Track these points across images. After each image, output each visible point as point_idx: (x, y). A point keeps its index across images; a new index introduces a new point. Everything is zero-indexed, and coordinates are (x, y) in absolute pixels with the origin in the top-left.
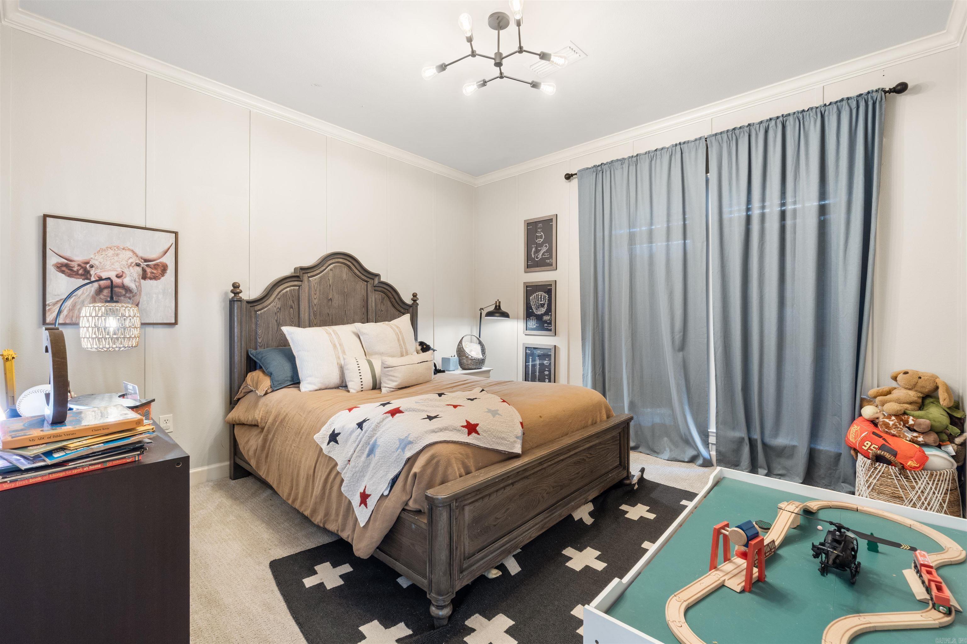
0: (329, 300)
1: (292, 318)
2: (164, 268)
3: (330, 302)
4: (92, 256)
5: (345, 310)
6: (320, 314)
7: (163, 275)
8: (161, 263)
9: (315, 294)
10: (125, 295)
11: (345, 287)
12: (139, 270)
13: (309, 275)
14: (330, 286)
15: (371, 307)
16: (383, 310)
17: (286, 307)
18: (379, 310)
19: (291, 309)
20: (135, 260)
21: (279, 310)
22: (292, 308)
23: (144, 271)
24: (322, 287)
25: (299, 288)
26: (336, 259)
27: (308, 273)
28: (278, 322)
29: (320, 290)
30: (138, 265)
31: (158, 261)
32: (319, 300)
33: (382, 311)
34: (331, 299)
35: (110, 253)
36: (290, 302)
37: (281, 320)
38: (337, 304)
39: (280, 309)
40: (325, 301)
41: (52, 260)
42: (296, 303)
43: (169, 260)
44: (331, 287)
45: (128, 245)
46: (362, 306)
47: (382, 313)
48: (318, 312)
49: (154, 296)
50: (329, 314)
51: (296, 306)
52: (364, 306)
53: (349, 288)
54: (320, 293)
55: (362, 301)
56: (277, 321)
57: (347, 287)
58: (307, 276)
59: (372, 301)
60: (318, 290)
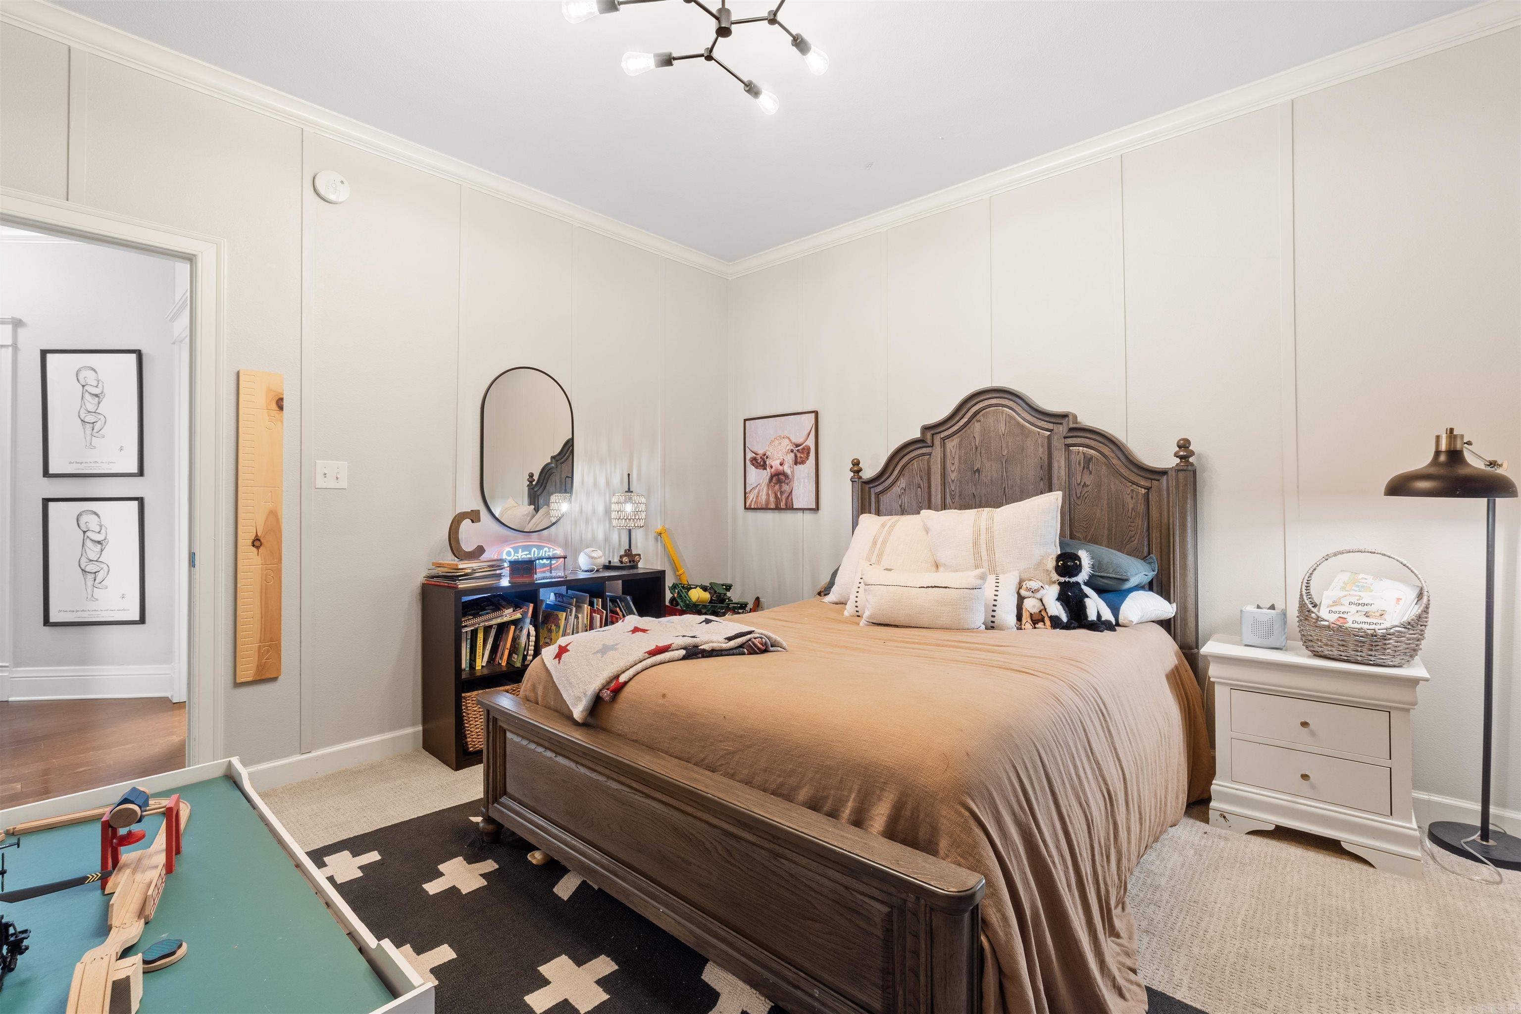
0: (975, 472)
1: (920, 503)
2: (807, 450)
3: (977, 474)
4: (767, 448)
5: (1005, 488)
6: (960, 495)
7: (808, 459)
8: (806, 446)
9: (953, 464)
10: (784, 481)
11: (1004, 446)
12: (792, 455)
13: (943, 435)
14: (976, 448)
15: (1058, 479)
16: (1088, 483)
17: (912, 487)
18: (1079, 485)
19: (919, 489)
20: (790, 447)
21: (903, 491)
22: (920, 487)
23: (796, 456)
24: (963, 451)
25: (930, 457)
26: (986, 401)
27: (940, 432)
28: (903, 507)
29: (960, 459)
30: (792, 451)
31: (804, 445)
32: (959, 472)
33: (1085, 485)
34: (978, 471)
35: (777, 442)
36: (917, 479)
37: (906, 505)
38: (989, 478)
39: (905, 490)
40: (969, 474)
41: (750, 455)
42: (925, 478)
43: (811, 442)
44: (979, 449)
45: (786, 433)
46: (1038, 479)
47: (1086, 489)
48: (957, 491)
49: (802, 480)
50: (974, 496)
51: (926, 485)
52: (1042, 479)
53: (1010, 448)
54: (959, 461)
55: (1039, 469)
56: (901, 506)
57: (1007, 447)
58: (939, 437)
59: (1059, 467)
60: (957, 457)
